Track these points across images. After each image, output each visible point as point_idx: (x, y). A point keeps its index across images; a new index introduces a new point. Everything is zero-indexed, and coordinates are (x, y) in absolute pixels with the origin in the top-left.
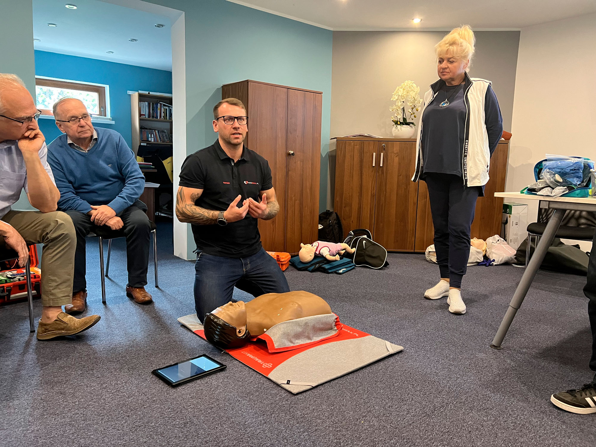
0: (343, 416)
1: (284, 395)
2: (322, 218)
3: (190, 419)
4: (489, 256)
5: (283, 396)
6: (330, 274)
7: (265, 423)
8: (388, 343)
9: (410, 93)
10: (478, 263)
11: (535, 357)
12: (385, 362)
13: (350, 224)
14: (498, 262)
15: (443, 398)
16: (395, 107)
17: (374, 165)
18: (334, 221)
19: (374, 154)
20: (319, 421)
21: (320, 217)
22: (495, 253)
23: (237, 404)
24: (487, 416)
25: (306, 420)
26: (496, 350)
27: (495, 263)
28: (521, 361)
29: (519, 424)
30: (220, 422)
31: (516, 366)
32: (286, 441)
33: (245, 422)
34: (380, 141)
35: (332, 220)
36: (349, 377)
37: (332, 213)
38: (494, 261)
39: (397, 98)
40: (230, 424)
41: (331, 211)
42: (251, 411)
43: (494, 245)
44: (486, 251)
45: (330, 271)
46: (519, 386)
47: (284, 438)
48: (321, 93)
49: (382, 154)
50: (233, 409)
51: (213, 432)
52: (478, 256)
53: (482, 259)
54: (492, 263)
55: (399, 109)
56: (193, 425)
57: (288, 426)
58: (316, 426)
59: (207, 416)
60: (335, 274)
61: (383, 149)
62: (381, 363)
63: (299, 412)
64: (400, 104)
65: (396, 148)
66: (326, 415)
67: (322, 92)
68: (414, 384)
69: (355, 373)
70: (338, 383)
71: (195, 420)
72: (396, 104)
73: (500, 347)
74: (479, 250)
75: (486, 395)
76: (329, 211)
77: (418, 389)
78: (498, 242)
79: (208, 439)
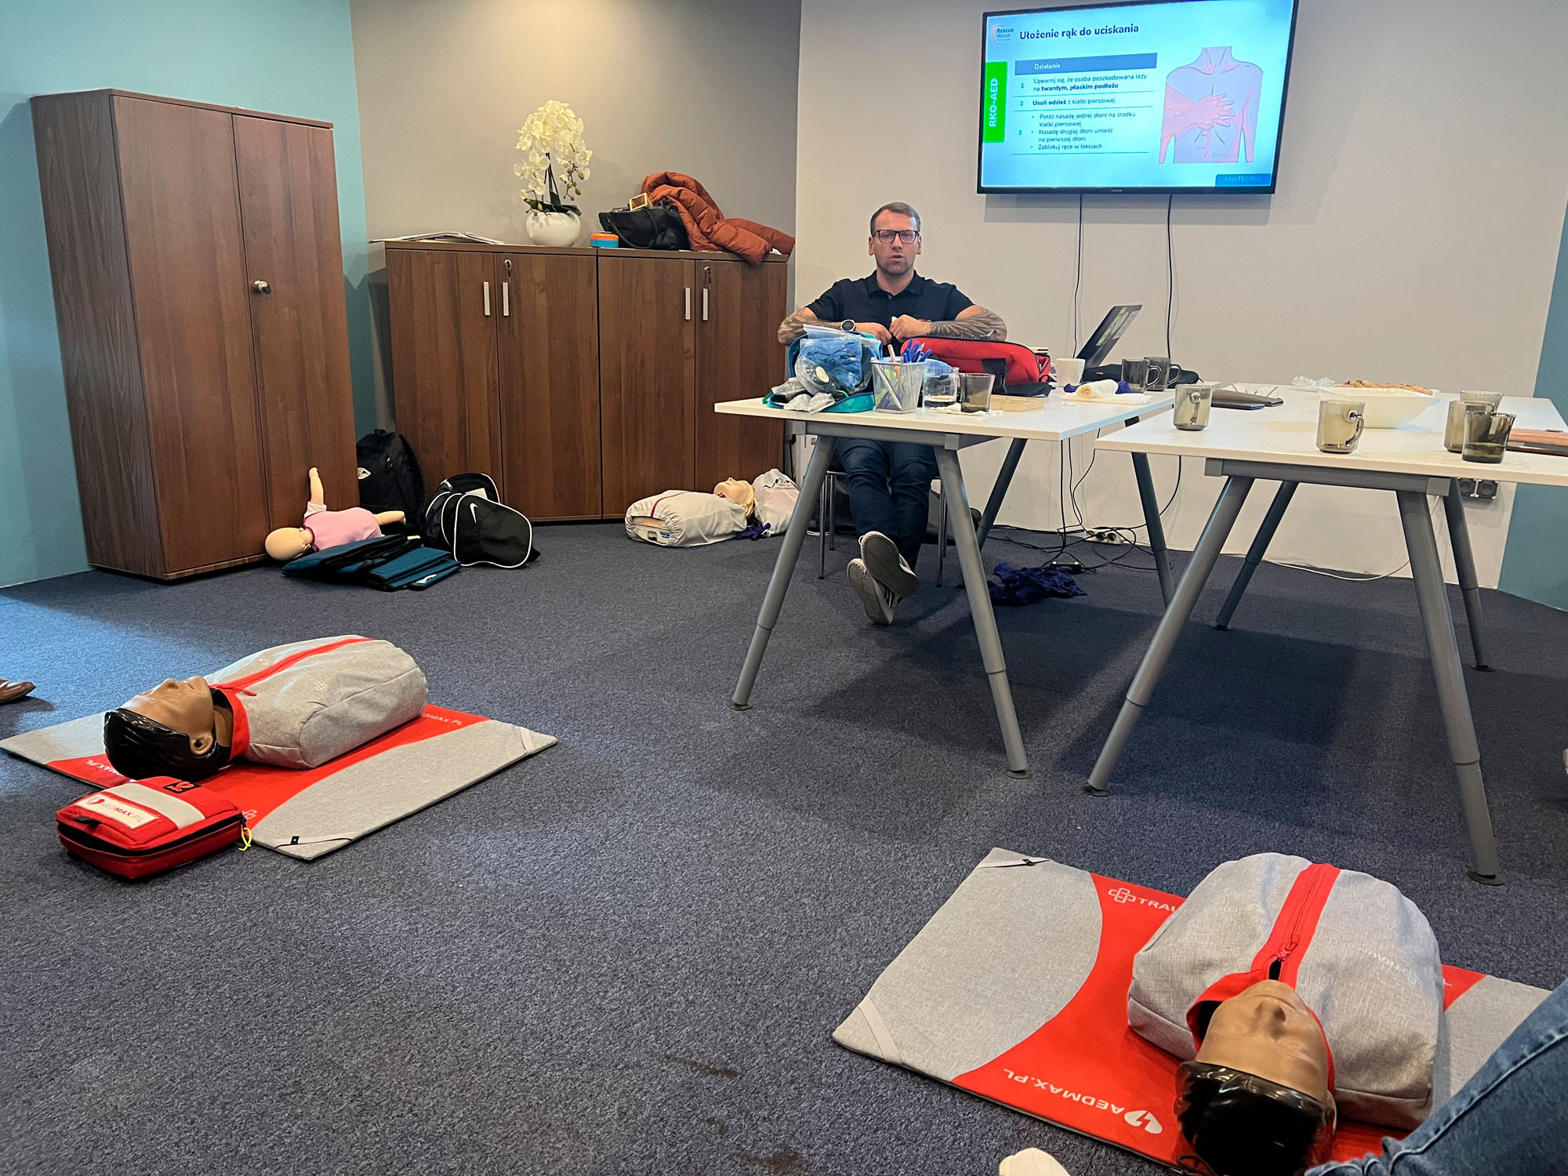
0: (424, 882)
1: (294, 867)
2: (365, 451)
3: (74, 950)
4: (759, 516)
5: (292, 869)
6: (396, 593)
7: (255, 925)
8: (525, 732)
9: (561, 133)
10: (738, 533)
11: (807, 713)
12: (518, 769)
13: (440, 460)
14: (777, 528)
15: (627, 815)
16: (528, 168)
17: (487, 313)
18: (398, 458)
19: (486, 284)
20: (372, 901)
21: (359, 449)
22: (771, 511)
23: (184, 902)
24: (700, 831)
25: (346, 903)
26: (739, 712)
27: (770, 532)
28: (778, 725)
29: (752, 835)
30: (148, 943)
31: (768, 736)
32: (303, 948)
33: (208, 933)
34: (498, 252)
35: (392, 456)
36: (437, 809)
37: (391, 435)
38: (768, 526)
39: (529, 143)
40: (173, 941)
41: (388, 431)
42: (219, 909)
43: (768, 493)
44: (754, 506)
45: (395, 585)
46: (765, 771)
47: (299, 943)
48: (328, 126)
49: (505, 285)
50: (175, 915)
51: (135, 963)
52: (736, 519)
53: (744, 525)
54: (766, 531)
55: (537, 174)
56: (84, 960)
57: (307, 922)
58: (367, 910)
59: (114, 938)
60: (407, 591)
61: (509, 273)
62: (509, 773)
63: (328, 893)
64: (538, 159)
65: (539, 272)
66: (389, 886)
67: (332, 124)
68: (573, 801)
69: (452, 800)
70: (413, 825)
71: (88, 951)
72: (531, 161)
73: (747, 705)
74: (736, 506)
75: (705, 796)
76: (382, 431)
77: (580, 809)
78: (776, 485)
79: (125, 978)
